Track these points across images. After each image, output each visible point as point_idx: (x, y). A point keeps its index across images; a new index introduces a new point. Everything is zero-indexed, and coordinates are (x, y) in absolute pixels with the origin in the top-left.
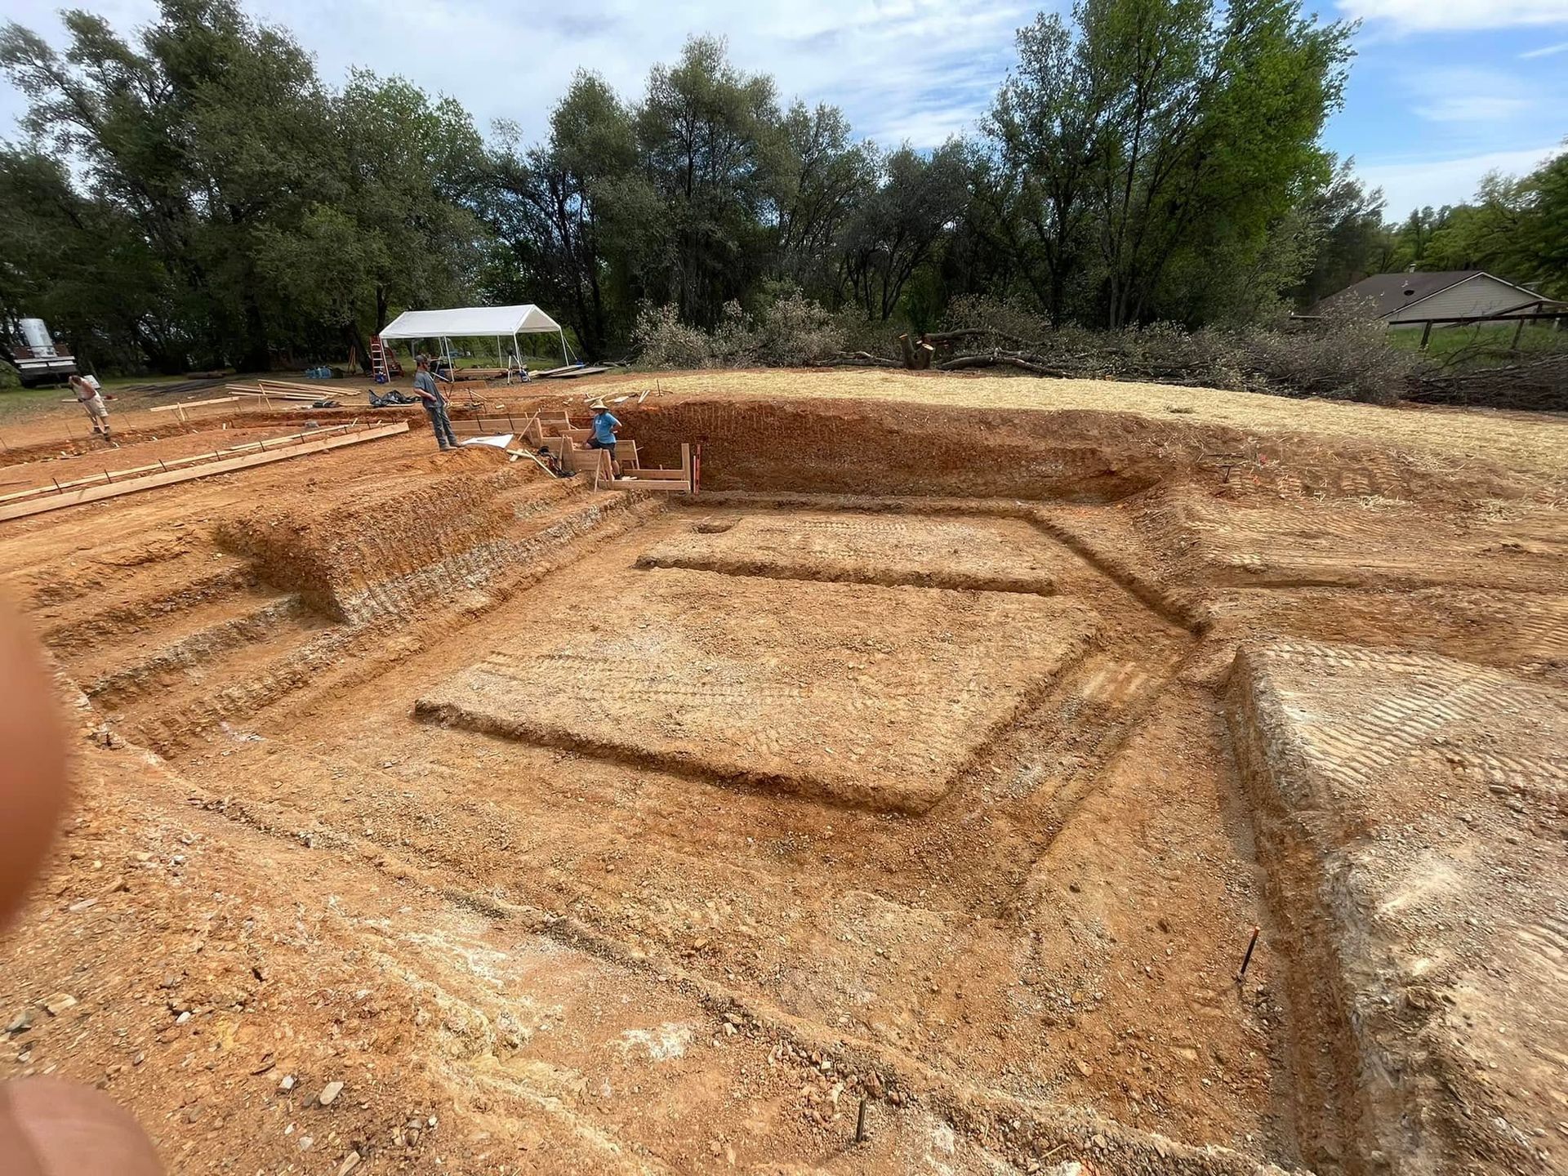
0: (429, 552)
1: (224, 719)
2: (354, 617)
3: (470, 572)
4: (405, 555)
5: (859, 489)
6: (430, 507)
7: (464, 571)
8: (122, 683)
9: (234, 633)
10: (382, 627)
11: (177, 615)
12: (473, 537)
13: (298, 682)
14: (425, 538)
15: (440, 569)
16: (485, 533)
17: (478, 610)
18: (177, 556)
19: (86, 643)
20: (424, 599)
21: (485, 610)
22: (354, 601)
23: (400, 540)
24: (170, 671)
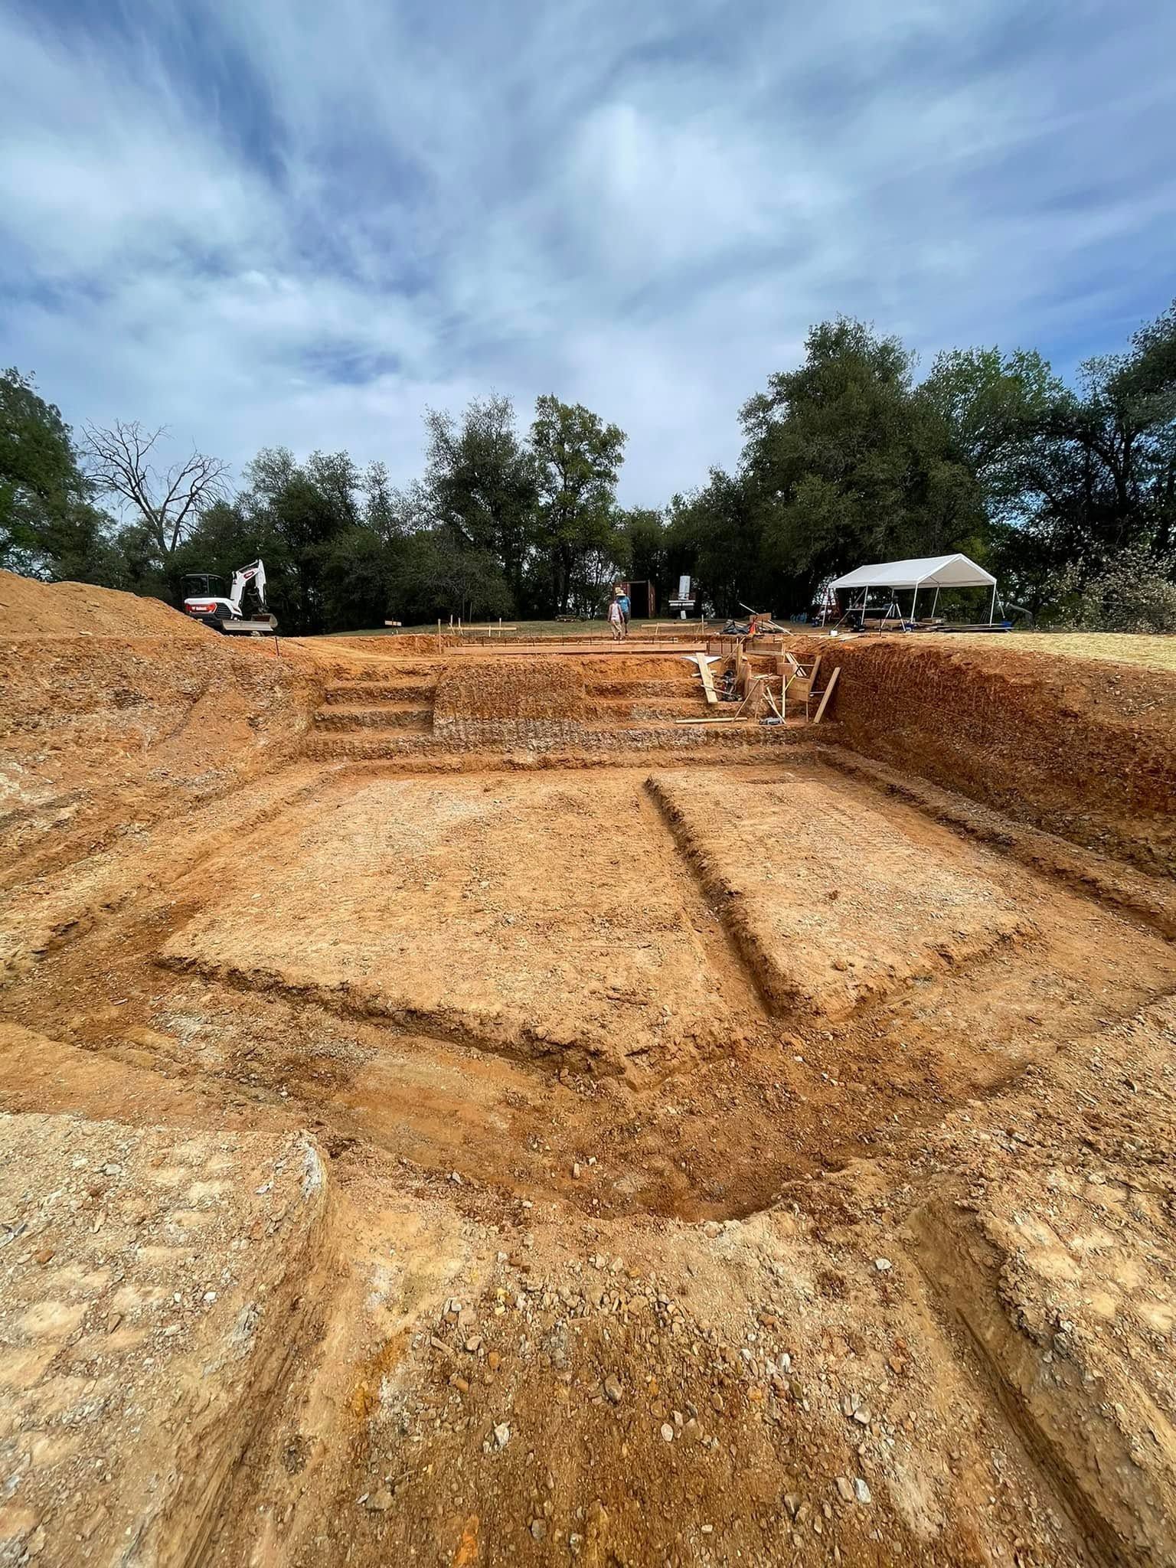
0: (509, 710)
1: (347, 755)
2: (437, 732)
3: (536, 737)
4: (490, 706)
5: (999, 801)
6: (522, 678)
7: (531, 734)
8: (336, 720)
9: (393, 719)
10: (452, 745)
11: (392, 702)
12: (550, 712)
13: (387, 754)
14: (510, 699)
15: (512, 725)
16: (561, 712)
17: (518, 764)
18: (426, 675)
19: (351, 700)
20: (491, 741)
21: (523, 767)
22: (442, 722)
23: (490, 694)
24: (357, 725)
